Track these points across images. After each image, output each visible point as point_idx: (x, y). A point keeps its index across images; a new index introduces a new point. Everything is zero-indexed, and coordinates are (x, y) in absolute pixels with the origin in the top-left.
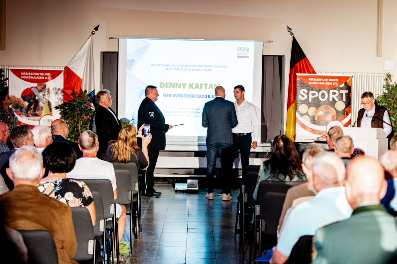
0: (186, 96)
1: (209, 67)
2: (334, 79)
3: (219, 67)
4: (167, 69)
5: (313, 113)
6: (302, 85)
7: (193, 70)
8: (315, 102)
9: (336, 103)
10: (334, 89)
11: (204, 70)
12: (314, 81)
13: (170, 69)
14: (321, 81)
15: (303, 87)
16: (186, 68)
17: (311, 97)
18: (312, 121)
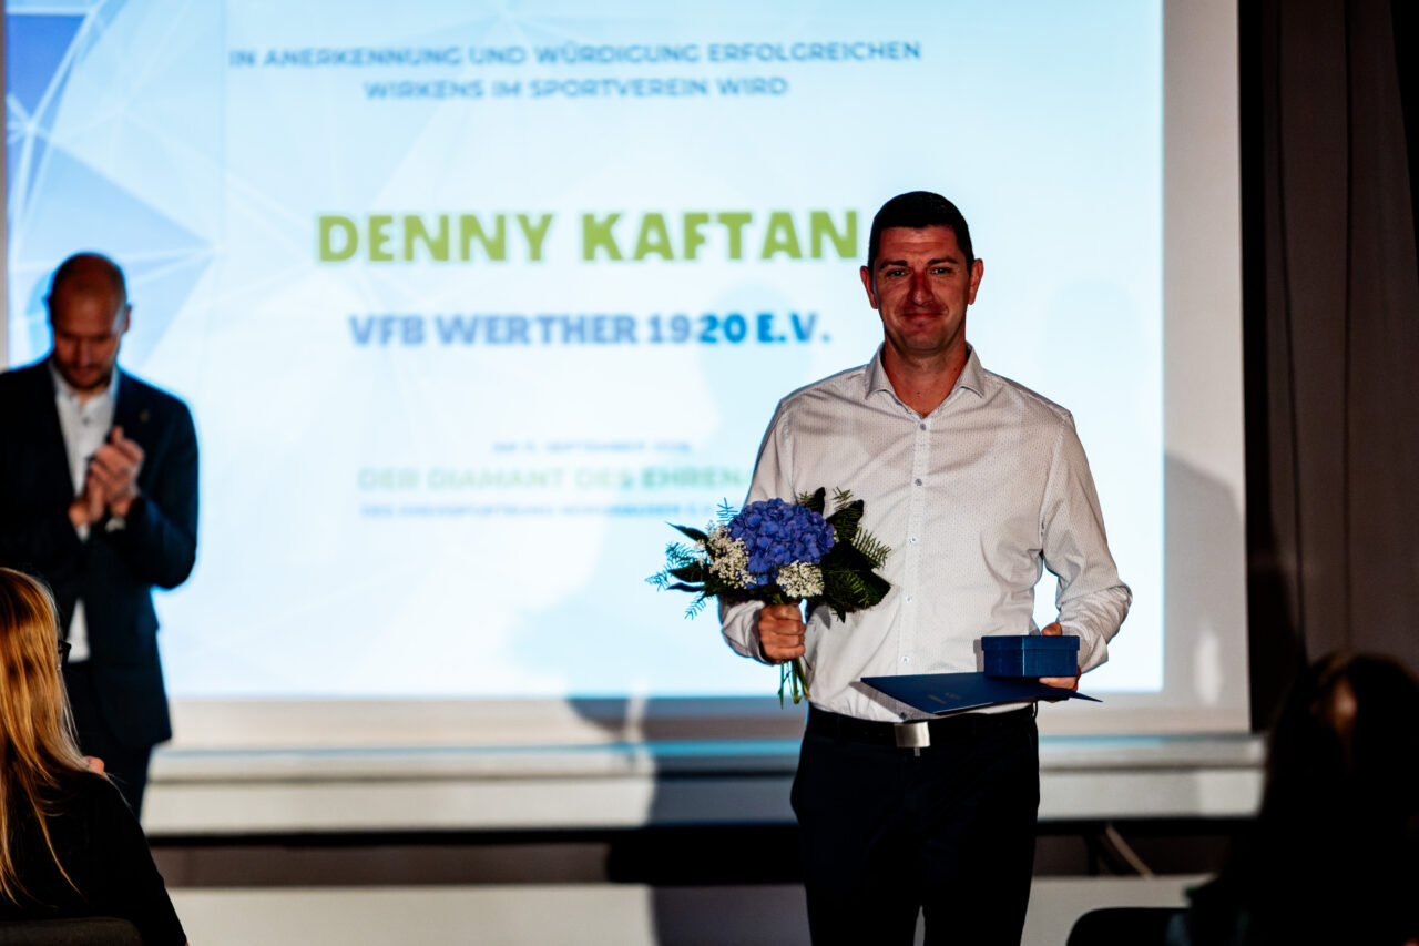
0: (557, 330)
1: (754, 60)
3: (850, 52)
4: (376, 91)
7: (614, 90)
11: (714, 89)
13: (406, 90)
16: (546, 72)
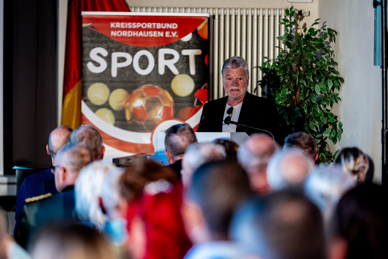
2: (168, 24)
5: (120, 104)
6: (94, 39)
8: (124, 79)
9: (173, 78)
10: (169, 48)
12: (122, 30)
14: (140, 29)
15: (98, 42)
17: (115, 66)
18: (118, 122)
